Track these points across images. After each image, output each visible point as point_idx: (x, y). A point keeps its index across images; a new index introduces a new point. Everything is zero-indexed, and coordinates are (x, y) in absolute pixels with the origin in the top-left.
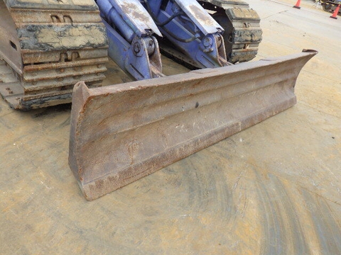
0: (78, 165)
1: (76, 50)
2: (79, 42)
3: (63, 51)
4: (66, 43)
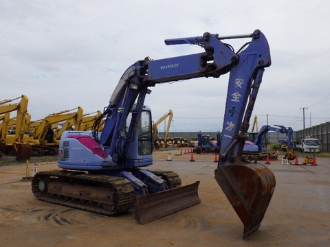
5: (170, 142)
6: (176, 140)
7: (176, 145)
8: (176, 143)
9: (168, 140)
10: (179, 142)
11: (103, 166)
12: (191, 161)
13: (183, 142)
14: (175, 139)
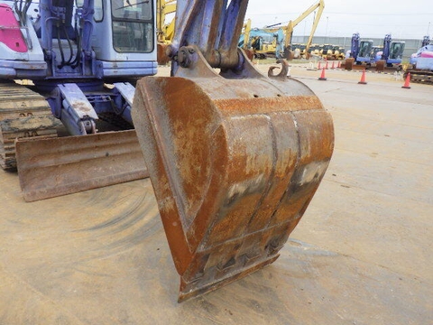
0: (23, 186)
1: (34, 131)
2: (35, 126)
3: (26, 131)
4: (27, 127)
5: (317, 51)
6: (325, 50)
7: (325, 56)
8: (325, 53)
9: (313, 48)
10: (330, 52)
11: (17, 70)
12: (320, 79)
13: (337, 52)
14: (324, 47)
